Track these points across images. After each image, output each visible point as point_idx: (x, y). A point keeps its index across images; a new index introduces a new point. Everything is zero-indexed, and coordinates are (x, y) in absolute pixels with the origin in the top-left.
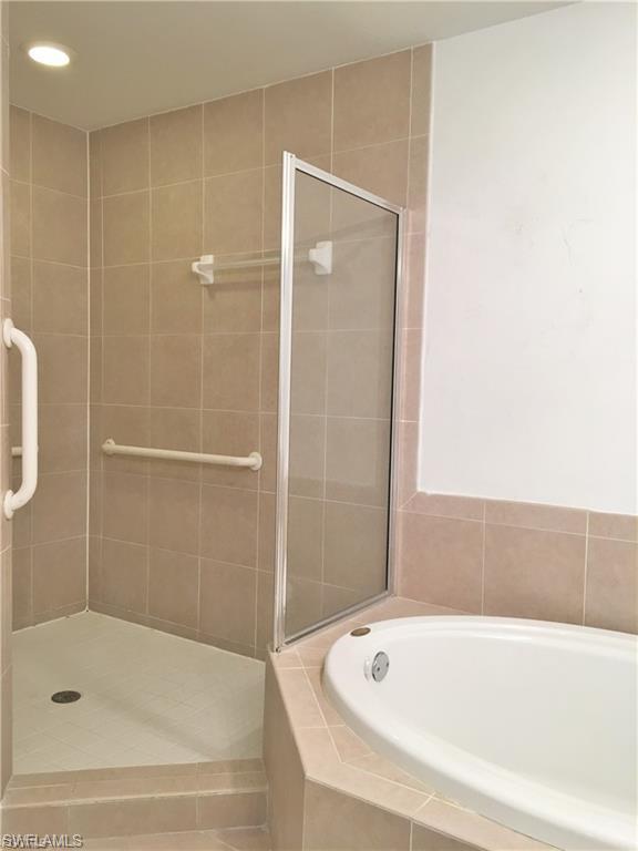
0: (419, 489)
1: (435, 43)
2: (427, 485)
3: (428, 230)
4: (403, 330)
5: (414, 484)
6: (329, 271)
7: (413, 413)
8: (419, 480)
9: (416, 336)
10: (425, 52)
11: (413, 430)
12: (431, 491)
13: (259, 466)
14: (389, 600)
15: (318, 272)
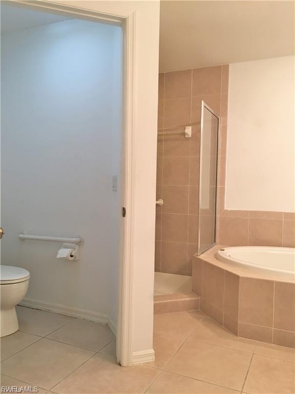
0: (225, 209)
1: (230, 64)
2: (227, 207)
3: (228, 124)
4: (219, 156)
5: (224, 207)
6: (190, 136)
7: (223, 183)
8: (225, 206)
9: (224, 159)
10: (226, 67)
11: (223, 189)
12: (229, 209)
13: (162, 204)
14: (216, 246)
15: (186, 136)
